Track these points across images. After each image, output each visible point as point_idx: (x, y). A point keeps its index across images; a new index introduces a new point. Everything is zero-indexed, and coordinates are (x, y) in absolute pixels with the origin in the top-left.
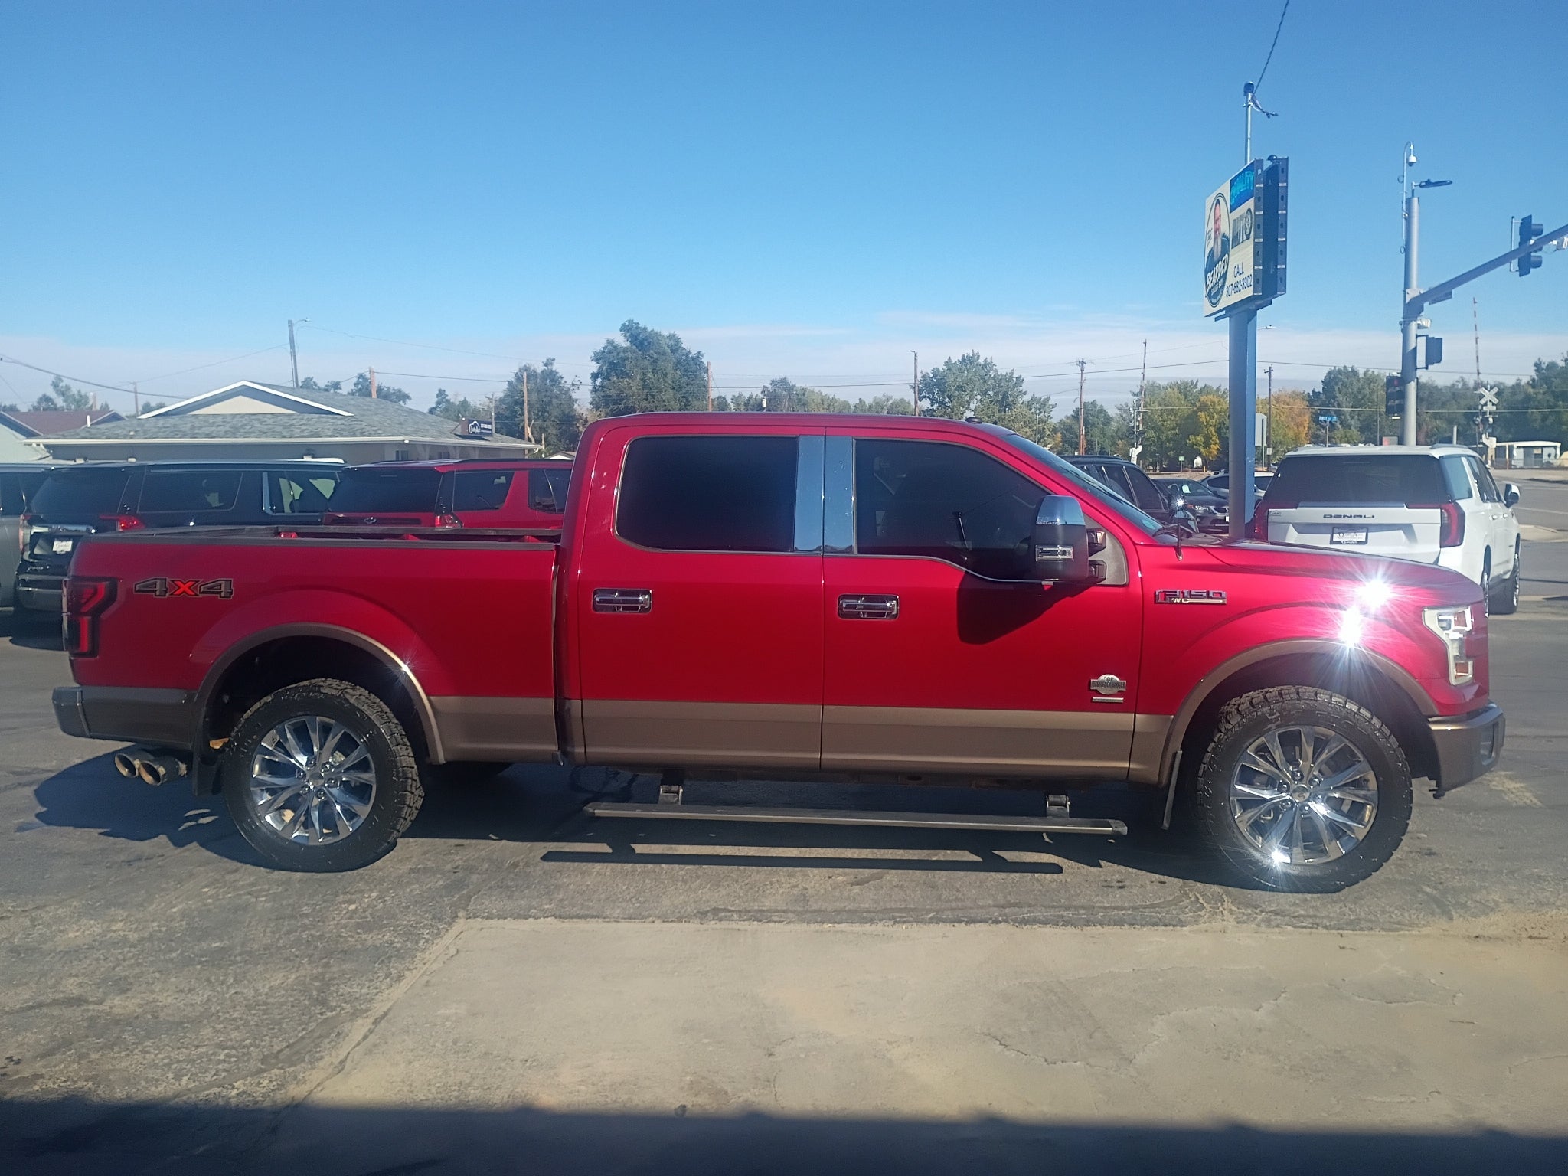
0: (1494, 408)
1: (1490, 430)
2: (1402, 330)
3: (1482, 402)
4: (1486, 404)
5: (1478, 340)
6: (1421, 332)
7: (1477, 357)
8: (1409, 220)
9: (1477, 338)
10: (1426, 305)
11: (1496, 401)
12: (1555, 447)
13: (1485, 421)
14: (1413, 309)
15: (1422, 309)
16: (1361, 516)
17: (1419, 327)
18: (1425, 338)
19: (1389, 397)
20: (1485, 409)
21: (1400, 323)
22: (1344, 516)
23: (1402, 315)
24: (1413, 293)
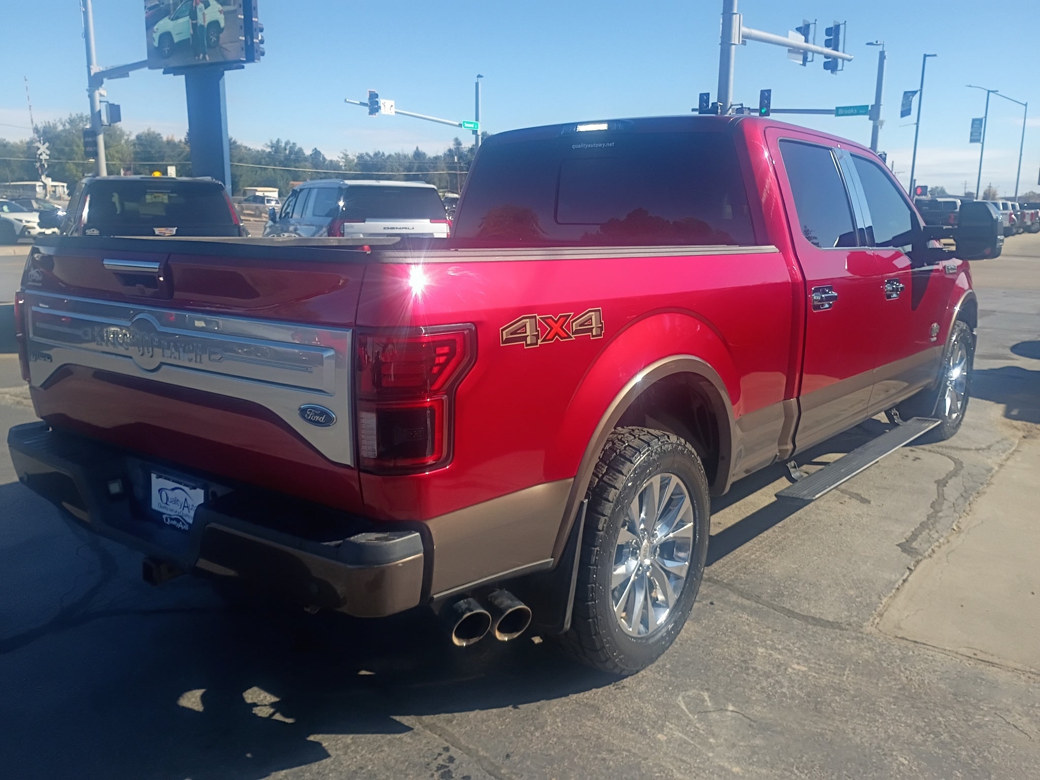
0: (48, 157)
1: (46, 173)
2: (89, 96)
3: (39, 152)
4: (41, 154)
5: (32, 108)
6: (102, 99)
7: (32, 120)
8: (86, 13)
9: (30, 106)
10: (105, 80)
11: (48, 152)
12: (63, 186)
13: (42, 166)
14: (95, 81)
15: (102, 83)
16: (406, 228)
17: (101, 95)
18: (106, 103)
19: (86, 144)
20: (41, 157)
21: (87, 90)
22: (397, 228)
23: (88, 85)
24: (95, 69)
